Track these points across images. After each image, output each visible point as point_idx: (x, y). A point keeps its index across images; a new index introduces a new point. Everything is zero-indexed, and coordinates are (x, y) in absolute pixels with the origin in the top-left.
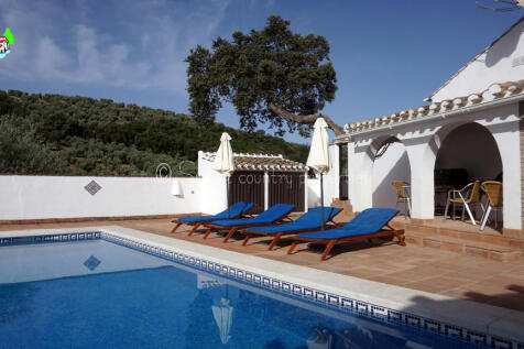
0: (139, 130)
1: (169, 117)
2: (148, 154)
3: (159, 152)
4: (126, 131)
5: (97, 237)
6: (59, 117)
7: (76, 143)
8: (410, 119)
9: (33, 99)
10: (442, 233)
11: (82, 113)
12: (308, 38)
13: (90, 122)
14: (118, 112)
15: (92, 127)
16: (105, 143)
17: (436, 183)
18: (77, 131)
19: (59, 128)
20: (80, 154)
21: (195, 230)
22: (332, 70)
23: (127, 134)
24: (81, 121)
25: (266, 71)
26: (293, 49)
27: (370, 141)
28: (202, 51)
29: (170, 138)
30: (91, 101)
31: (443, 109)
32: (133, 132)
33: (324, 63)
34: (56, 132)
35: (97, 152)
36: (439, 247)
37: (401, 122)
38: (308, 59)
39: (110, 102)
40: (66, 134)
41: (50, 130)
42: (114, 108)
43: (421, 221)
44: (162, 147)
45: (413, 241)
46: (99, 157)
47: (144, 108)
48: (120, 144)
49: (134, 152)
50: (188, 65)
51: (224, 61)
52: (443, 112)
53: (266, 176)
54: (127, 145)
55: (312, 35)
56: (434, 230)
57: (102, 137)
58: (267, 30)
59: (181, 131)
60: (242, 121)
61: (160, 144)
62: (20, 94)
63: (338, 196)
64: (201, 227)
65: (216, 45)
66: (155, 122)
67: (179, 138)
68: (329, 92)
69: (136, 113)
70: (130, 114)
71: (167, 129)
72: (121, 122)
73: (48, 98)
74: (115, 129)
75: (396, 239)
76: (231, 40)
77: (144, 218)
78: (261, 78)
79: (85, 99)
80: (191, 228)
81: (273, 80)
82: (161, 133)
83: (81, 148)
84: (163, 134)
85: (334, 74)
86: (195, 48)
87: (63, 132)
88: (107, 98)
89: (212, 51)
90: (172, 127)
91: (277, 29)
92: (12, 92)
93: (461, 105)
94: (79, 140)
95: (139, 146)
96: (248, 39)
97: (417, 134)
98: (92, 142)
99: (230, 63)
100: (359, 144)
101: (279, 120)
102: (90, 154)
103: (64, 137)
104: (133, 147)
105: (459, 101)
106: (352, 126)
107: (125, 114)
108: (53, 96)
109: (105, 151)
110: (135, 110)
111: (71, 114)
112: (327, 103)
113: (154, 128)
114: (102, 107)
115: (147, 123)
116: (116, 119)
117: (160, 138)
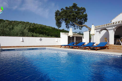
0: (36, 29)
1: (42, 26)
2: (38, 34)
3: (40, 34)
8: (110, 25)
9: (11, 22)
10: (116, 47)
12: (81, 8)
14: (30, 25)
17: (115, 38)
22: (87, 15)
23: (33, 30)
25: (73, 15)
26: (78, 10)
27: (100, 30)
28: (58, 11)
29: (43, 31)
31: (117, 23)
32: (34, 29)
33: (85, 13)
36: (116, 49)
37: (108, 26)
38: (81, 13)
43: (111, 45)
45: (110, 48)
47: (36, 24)
48: (32, 32)
51: (64, 13)
52: (117, 24)
53: (75, 38)
54: (33, 32)
55: (82, 7)
56: (114, 46)
58: (73, 6)
59: (45, 29)
60: (66, 26)
61: (40, 32)
62: (8, 21)
63: (89, 42)
66: (39, 27)
67: (45, 31)
68: (86, 20)
69: (35, 25)
70: (33, 25)
71: (42, 29)
74: (30, 29)
75: (107, 48)
76: (65, 8)
79: (23, 22)
81: (75, 17)
85: (87, 16)
88: (28, 22)
89: (60, 11)
90: (43, 28)
91: (75, 6)
92: (6, 20)
93: (116, 23)
95: (36, 33)
96: (68, 8)
97: (111, 28)
99: (65, 14)
100: (97, 30)
101: (75, 26)
105: (115, 22)
106: (96, 27)
108: (15, 21)
110: (34, 24)
112: (85, 22)
113: (39, 29)
114: (27, 24)
115: (37, 27)
116: (30, 27)
117: (41, 31)
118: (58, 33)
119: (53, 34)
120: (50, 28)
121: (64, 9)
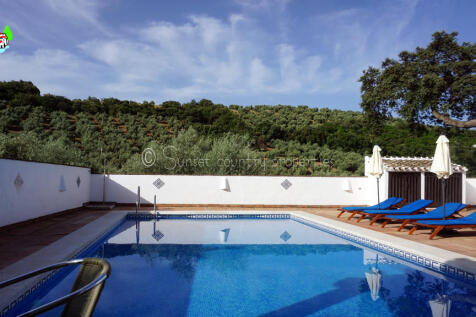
0: (330, 131)
2: (339, 152)
3: (349, 150)
4: (320, 132)
5: (286, 218)
6: (265, 124)
7: (279, 145)
9: (246, 111)
11: (284, 119)
13: (290, 127)
14: (313, 116)
15: (291, 131)
16: (302, 143)
18: (280, 134)
19: (265, 133)
20: (282, 154)
21: (352, 217)
23: (320, 135)
24: (283, 126)
25: (429, 84)
28: (373, 71)
29: (360, 136)
30: (290, 109)
32: (326, 133)
34: (264, 136)
35: (295, 152)
39: (306, 107)
40: (271, 137)
41: (259, 135)
42: (310, 113)
44: (352, 146)
46: (296, 156)
48: (316, 144)
49: (326, 151)
50: (361, 83)
51: (390, 79)
53: (423, 177)
54: (321, 145)
57: (299, 139)
58: (432, 45)
61: (350, 142)
62: (237, 108)
64: (357, 215)
65: (384, 64)
66: (345, 124)
69: (328, 116)
70: (323, 117)
71: (356, 129)
72: (316, 125)
73: (258, 109)
74: (310, 132)
76: (396, 58)
77: (321, 207)
78: (423, 91)
80: (350, 214)
82: (350, 132)
83: (283, 149)
84: (353, 134)
86: (367, 69)
87: (268, 136)
88: (304, 105)
89: (382, 70)
91: (442, 43)
92: (232, 107)
94: (281, 142)
95: (331, 146)
96: (414, 56)
98: (291, 143)
99: (395, 80)
102: (289, 153)
103: (269, 140)
104: (326, 147)
107: (319, 117)
109: (302, 151)
110: (328, 113)
111: (275, 120)
113: (345, 129)
114: (299, 113)
115: (337, 124)
116: (311, 122)
117: (349, 138)
118: (426, 144)
119: (402, 148)
120: (393, 124)
121: (393, 63)
